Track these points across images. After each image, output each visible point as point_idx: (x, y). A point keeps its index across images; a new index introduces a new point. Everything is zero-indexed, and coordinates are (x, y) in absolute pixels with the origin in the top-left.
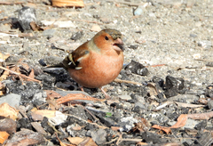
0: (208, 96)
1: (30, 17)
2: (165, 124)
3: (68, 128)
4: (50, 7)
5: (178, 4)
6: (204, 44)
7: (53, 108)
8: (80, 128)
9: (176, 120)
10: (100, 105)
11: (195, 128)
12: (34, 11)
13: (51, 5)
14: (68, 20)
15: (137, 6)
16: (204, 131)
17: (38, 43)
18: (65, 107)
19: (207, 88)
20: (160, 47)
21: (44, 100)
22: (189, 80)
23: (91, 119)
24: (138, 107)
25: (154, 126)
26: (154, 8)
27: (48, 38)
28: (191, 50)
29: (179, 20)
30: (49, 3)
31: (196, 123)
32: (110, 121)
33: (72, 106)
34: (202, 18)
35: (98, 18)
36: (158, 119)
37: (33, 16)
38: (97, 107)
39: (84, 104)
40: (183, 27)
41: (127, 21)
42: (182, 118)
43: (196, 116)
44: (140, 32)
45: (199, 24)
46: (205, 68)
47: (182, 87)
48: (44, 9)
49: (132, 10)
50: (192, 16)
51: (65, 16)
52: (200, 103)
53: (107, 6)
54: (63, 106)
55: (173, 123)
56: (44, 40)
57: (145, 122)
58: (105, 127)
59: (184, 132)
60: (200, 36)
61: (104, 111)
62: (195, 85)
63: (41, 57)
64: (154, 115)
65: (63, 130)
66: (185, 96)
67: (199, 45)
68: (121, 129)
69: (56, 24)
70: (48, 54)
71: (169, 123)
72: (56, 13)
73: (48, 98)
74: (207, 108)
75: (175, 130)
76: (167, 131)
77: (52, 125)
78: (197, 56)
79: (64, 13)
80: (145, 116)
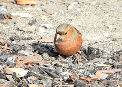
0: (114, 59)
1: (3, 11)
2: (88, 76)
3: (29, 78)
4: (15, 5)
5: (94, 3)
6: (111, 27)
7: (19, 66)
8: (36, 79)
9: (94, 74)
10: (47, 65)
11: (107, 79)
12: (6, 7)
13: (16, 3)
14: (27, 12)
15: (69, 4)
16: (112, 80)
17: (8, 27)
18: (26, 66)
19: (113, 54)
20: (84, 29)
21: (13, 62)
22: (102, 49)
23: (43, 73)
24: (71, 66)
25: (81, 78)
26: (79, 5)
27: (15, 24)
28: (103, 31)
29: (95, 13)
30: (15, 2)
31: (107, 76)
32: (54, 74)
33: (30, 65)
34: (109, 11)
35: (45, 11)
36: (84, 74)
37: (5, 10)
38: (46, 66)
39: (38, 64)
40: (97, 17)
41: (63, 13)
42: (98, 73)
43: (107, 71)
44: (71, 20)
45: (107, 15)
46: (111, 42)
47: (97, 54)
48: (12, 5)
49: (66, 7)
50: (103, 10)
51: (24, 10)
52: (109, 63)
53: (50, 4)
54: (25, 65)
55: (93, 76)
56: (12, 25)
57: (76, 75)
58: (51, 78)
59: (99, 81)
60: (108, 23)
61: (50, 68)
62: (105, 53)
63: (11, 35)
64: (81, 71)
65: (25, 80)
66: (100, 59)
67: (108, 28)
68: (61, 80)
69: (19, 15)
70: (15, 33)
71: (90, 76)
72: (19, 8)
73: (15, 61)
74: (113, 66)
75: (94, 80)
76: (89, 80)
77: (18, 77)
78: (107, 34)
79: (24, 8)
80: (75, 72)
